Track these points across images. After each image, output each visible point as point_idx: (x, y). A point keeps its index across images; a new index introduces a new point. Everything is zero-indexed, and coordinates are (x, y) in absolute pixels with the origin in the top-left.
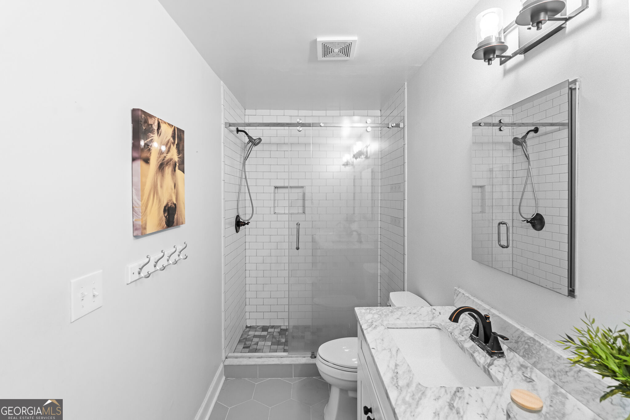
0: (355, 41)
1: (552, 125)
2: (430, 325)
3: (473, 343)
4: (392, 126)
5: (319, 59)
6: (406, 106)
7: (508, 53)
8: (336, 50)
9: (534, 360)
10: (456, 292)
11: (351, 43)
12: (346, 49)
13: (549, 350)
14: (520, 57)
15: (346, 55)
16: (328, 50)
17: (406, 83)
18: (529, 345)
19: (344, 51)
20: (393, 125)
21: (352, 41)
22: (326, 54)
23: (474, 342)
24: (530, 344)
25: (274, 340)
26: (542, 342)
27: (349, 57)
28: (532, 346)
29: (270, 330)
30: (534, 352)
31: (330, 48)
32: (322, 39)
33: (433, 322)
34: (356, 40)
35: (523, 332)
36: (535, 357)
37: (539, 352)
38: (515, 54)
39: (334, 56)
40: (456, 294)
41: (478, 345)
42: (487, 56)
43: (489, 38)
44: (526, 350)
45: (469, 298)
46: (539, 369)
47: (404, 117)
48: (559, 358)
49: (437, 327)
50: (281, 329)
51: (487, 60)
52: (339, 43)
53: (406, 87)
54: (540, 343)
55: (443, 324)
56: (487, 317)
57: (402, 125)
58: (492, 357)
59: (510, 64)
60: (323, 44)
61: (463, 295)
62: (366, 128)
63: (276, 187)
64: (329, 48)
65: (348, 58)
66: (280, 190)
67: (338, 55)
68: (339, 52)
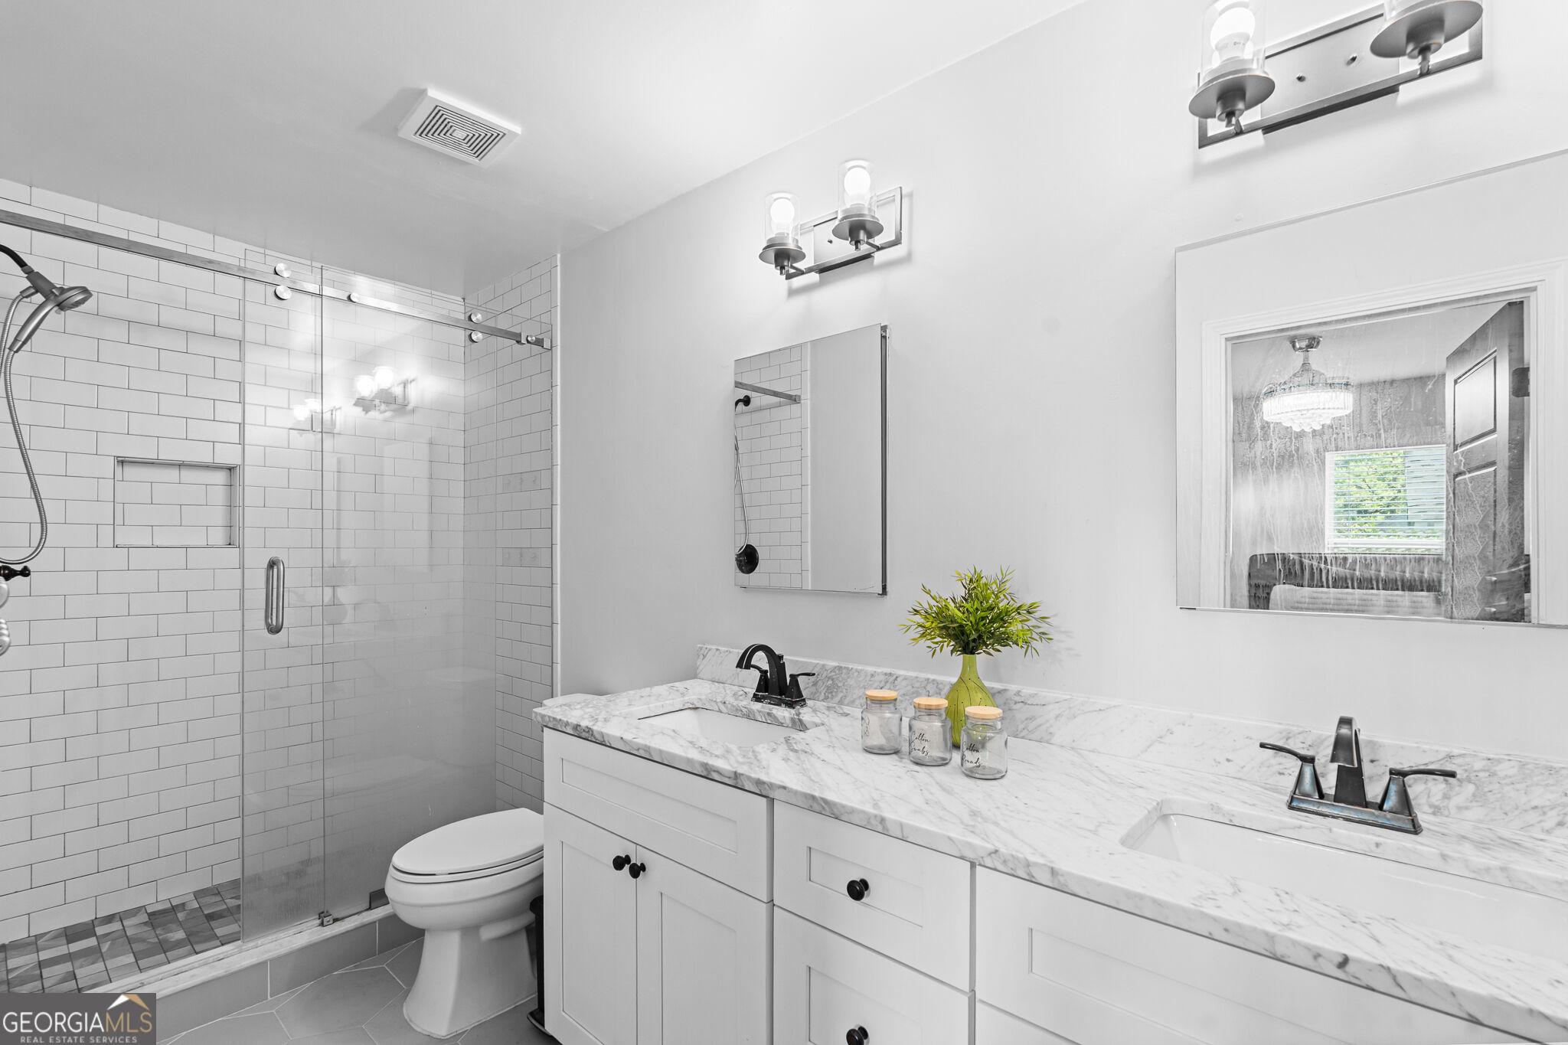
0: (515, 134)
1: (775, 394)
2: (684, 705)
3: (761, 704)
4: (527, 340)
5: (401, 134)
6: (559, 304)
7: (801, 265)
8: (460, 134)
9: (840, 695)
10: (702, 651)
11: (505, 134)
12: (484, 140)
13: (859, 672)
14: (814, 277)
15: (474, 154)
16: (440, 125)
17: (559, 256)
18: (833, 680)
19: (478, 144)
20: (529, 339)
21: (509, 131)
22: (430, 130)
23: (762, 702)
24: (834, 677)
25: (137, 947)
26: (851, 667)
27: (480, 160)
28: (837, 679)
29: (100, 931)
30: (840, 684)
31: (449, 122)
32: (438, 95)
33: (686, 698)
34: (518, 134)
35: (823, 665)
36: (842, 692)
37: (847, 681)
38: (810, 270)
39: (445, 145)
40: (702, 657)
41: (770, 703)
42: (780, 261)
43: (782, 235)
44: (828, 688)
45: (730, 652)
46: (848, 705)
47: (553, 327)
48: (872, 676)
49: (693, 706)
50: (149, 915)
51: (779, 268)
52: (475, 122)
53: (559, 264)
54: (848, 668)
55: (703, 697)
56: (781, 657)
57: (547, 344)
58: (794, 708)
59: (798, 282)
60: (438, 108)
61: (718, 652)
62: (469, 332)
63: (122, 462)
64: (446, 122)
65: (477, 160)
66: (131, 472)
67: (456, 145)
68: (464, 140)
